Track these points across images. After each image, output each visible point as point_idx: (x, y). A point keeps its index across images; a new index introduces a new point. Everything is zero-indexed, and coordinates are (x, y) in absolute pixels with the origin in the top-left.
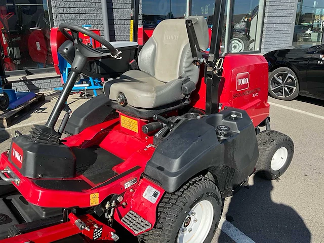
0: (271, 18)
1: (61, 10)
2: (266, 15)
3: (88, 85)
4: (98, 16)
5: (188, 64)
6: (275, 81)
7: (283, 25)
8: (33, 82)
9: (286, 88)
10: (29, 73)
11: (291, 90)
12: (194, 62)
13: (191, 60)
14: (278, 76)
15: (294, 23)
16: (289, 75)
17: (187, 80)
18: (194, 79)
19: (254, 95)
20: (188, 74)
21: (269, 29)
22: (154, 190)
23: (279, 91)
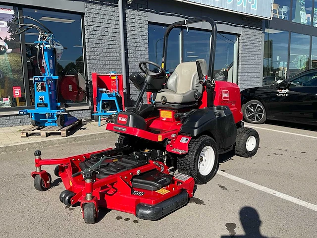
0: (243, 69)
1: (93, 62)
2: (240, 66)
3: (116, 112)
4: (118, 66)
5: (197, 83)
6: (249, 111)
7: (253, 74)
8: (70, 113)
9: (257, 115)
10: (67, 106)
11: (261, 116)
12: (200, 82)
13: (199, 81)
14: (250, 107)
15: (262, 72)
16: (258, 105)
17: (197, 91)
18: (200, 91)
19: (233, 105)
20: (197, 88)
21: (243, 77)
22: (186, 138)
23: (252, 117)
